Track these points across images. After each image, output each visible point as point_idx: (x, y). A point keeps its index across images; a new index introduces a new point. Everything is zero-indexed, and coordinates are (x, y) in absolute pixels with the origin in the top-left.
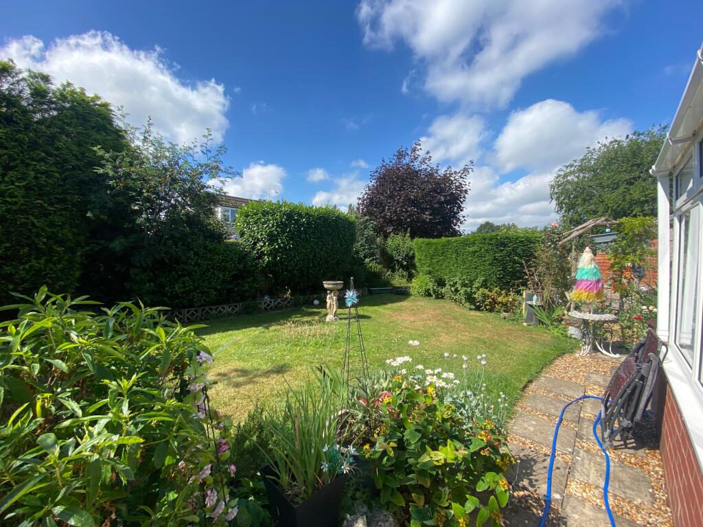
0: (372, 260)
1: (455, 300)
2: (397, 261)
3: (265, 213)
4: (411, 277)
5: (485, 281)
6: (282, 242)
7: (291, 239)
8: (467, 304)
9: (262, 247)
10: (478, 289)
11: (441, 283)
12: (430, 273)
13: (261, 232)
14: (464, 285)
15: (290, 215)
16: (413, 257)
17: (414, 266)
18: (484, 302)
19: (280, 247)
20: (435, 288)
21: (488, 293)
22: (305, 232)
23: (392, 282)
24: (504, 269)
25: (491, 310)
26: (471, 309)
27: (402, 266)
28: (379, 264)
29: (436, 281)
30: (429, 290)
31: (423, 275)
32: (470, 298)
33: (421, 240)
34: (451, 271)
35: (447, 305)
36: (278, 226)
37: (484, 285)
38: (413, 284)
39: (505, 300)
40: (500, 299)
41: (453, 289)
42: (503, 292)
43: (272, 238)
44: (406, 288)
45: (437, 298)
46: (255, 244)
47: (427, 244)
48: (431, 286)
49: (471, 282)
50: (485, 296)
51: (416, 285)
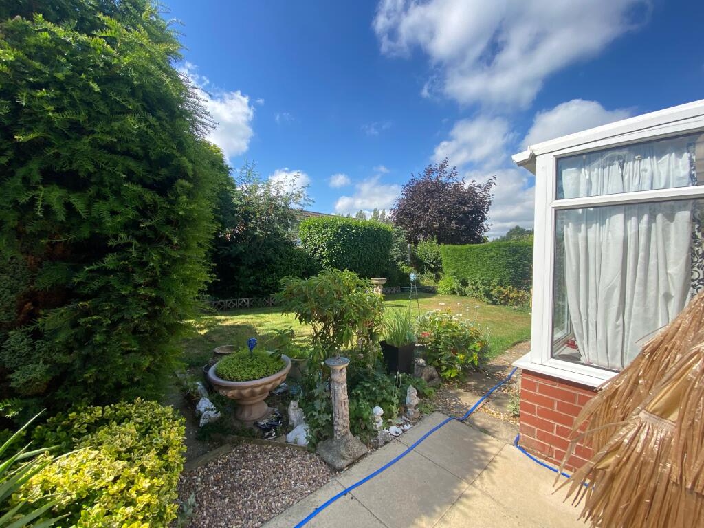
0: (405, 263)
1: (476, 297)
2: (426, 264)
3: (325, 226)
4: (438, 278)
5: (501, 280)
6: (338, 248)
7: (344, 245)
8: (486, 300)
9: (321, 251)
10: (494, 287)
11: (464, 283)
12: (455, 274)
13: (322, 240)
14: (484, 284)
15: (343, 228)
16: (440, 262)
17: (441, 269)
18: (499, 297)
19: (336, 252)
20: (459, 287)
21: (503, 290)
22: (355, 240)
23: (422, 282)
24: (516, 270)
25: (505, 304)
26: (488, 303)
27: (430, 269)
28: (410, 266)
29: (460, 281)
30: (454, 288)
31: (449, 276)
32: (488, 295)
33: (447, 246)
34: (472, 273)
35: (468, 302)
36: (335, 236)
37: (500, 283)
38: (440, 285)
39: (515, 296)
40: (511, 295)
41: (474, 287)
42: (515, 289)
43: (330, 245)
44: (434, 287)
45: (461, 295)
46: (316, 249)
47: (452, 250)
48: (456, 285)
49: (489, 282)
50: (500, 293)
51: (442, 285)
